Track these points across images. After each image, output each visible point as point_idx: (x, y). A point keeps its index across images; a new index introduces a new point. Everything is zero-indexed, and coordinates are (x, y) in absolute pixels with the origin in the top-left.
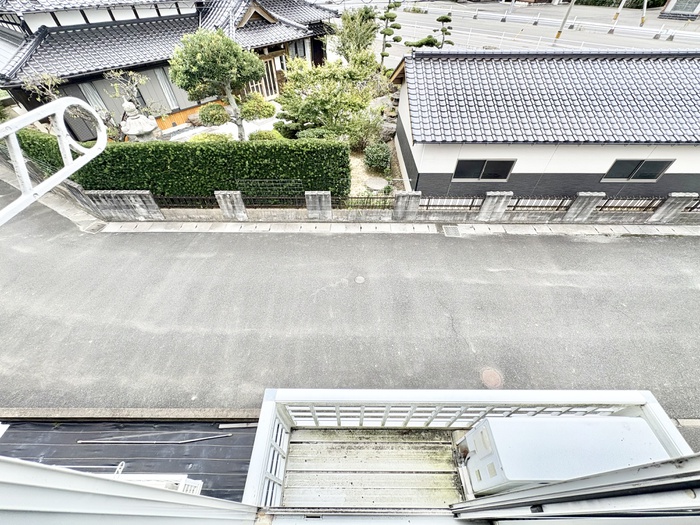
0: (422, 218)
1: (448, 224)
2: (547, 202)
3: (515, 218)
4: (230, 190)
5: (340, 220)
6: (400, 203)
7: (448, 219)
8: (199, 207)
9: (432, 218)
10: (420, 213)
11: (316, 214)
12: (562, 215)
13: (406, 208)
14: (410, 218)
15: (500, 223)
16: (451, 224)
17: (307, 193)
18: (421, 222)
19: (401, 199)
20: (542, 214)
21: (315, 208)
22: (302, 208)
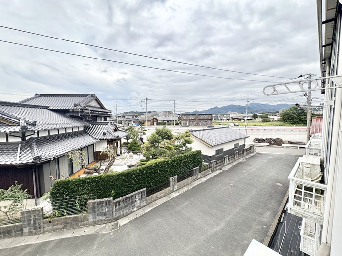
3: (230, 162)
4: (175, 175)
5: (201, 177)
7: (220, 167)
8: (162, 190)
10: (216, 167)
12: (235, 159)
13: (213, 167)
14: (214, 170)
15: (228, 164)
17: (194, 169)
18: (217, 170)
19: (212, 163)
21: (196, 175)
22: (192, 176)
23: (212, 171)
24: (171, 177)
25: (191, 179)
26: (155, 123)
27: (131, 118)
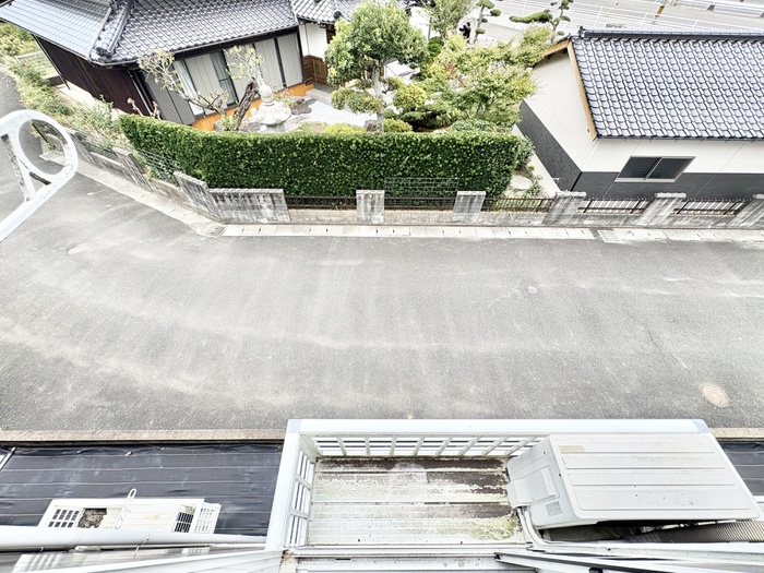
0: (576, 222)
1: (603, 228)
3: (676, 223)
4: (375, 189)
5: (486, 223)
6: (558, 205)
7: (604, 223)
8: (334, 208)
9: (586, 222)
10: (575, 217)
11: (461, 217)
12: (729, 220)
13: (563, 211)
14: (563, 222)
15: (659, 227)
16: (606, 229)
17: (459, 193)
18: (573, 227)
19: (561, 201)
20: (704, 218)
21: (462, 210)
22: (448, 209)
23: (546, 223)
24: (359, 188)
25: (441, 215)
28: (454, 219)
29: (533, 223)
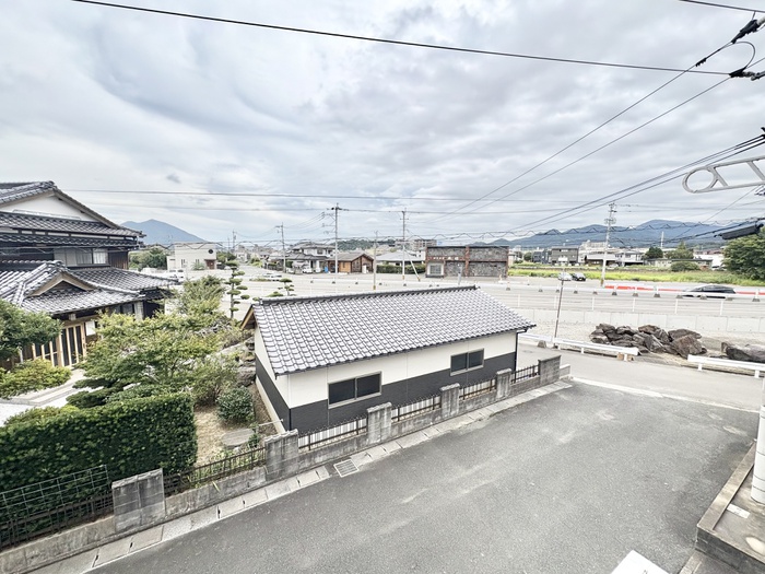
0: (307, 464)
1: (339, 460)
2: (423, 404)
3: (403, 429)
5: (181, 511)
6: (273, 453)
7: (338, 454)
9: (319, 460)
10: (302, 458)
12: (440, 413)
13: (283, 457)
14: (291, 469)
15: (391, 439)
16: (343, 459)
17: (115, 485)
18: (306, 470)
19: (273, 447)
20: (424, 417)
21: (131, 508)
22: (104, 515)
23: (272, 479)
25: (92, 529)
26: (364, 267)
27: (315, 253)
28: (121, 525)
29: (253, 485)
